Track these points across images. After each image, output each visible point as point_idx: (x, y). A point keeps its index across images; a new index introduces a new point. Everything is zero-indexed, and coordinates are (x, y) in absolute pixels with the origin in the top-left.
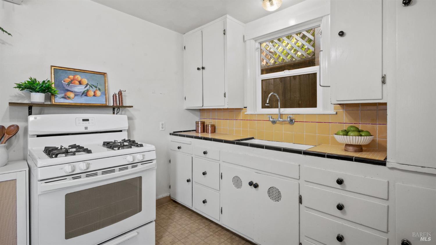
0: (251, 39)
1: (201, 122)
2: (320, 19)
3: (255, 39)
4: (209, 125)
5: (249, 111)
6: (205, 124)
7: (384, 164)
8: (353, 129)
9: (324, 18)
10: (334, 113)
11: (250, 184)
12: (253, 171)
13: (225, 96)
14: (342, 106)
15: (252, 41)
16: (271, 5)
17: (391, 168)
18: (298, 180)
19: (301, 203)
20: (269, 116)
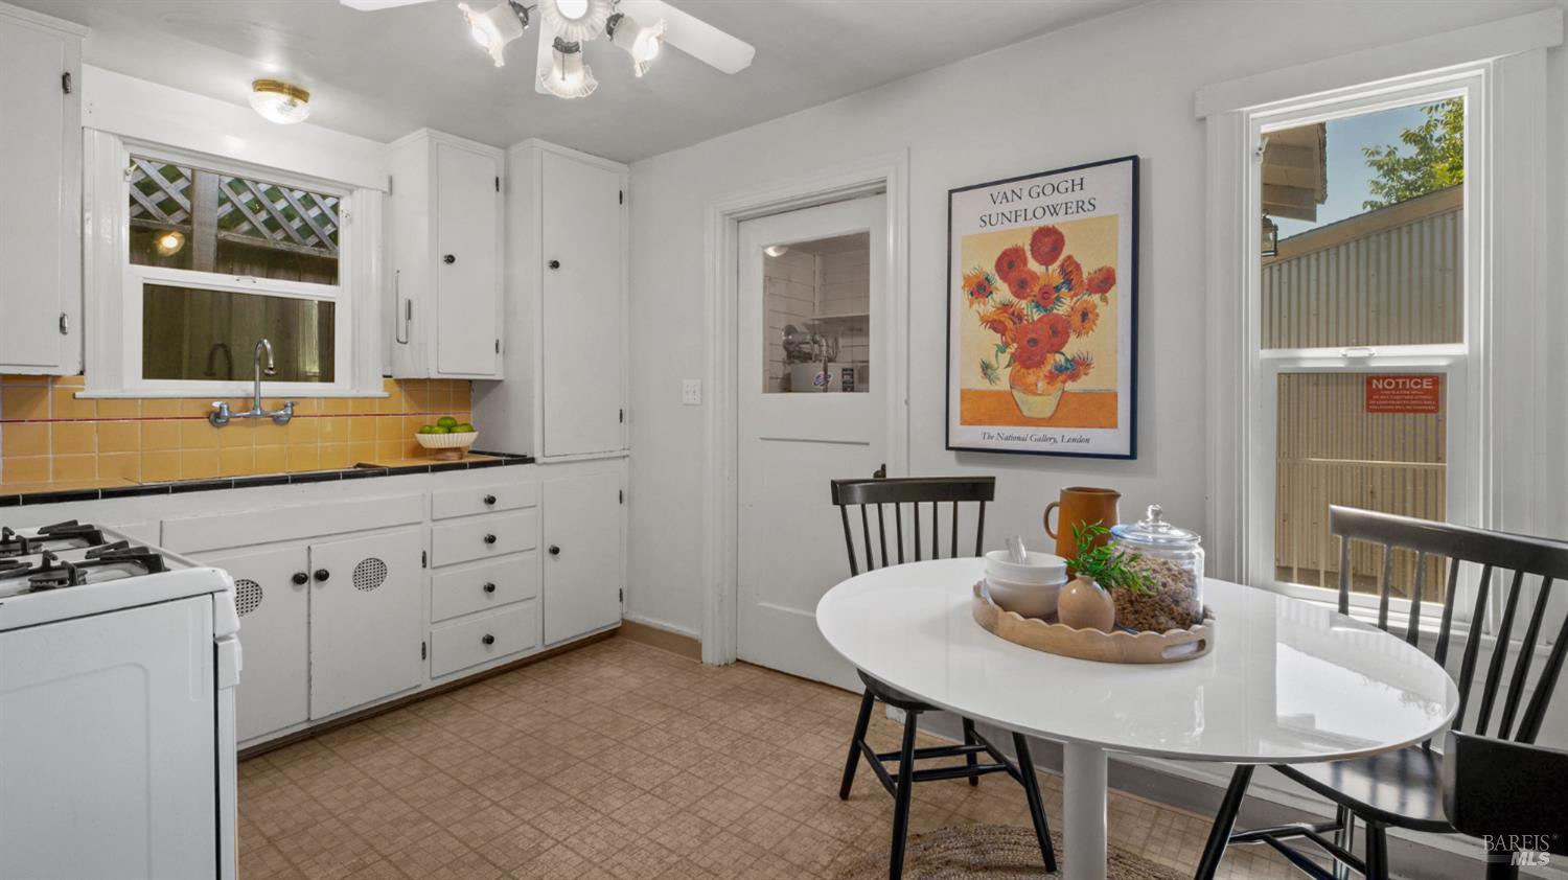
2: (352, 189)
3: (128, 141)
5: (94, 388)
7: (532, 460)
8: (449, 422)
9: (364, 191)
10: (386, 394)
11: (299, 579)
12: (304, 545)
13: (62, 328)
14: (400, 382)
15: (112, 138)
16: (282, 109)
17: (539, 465)
18: (420, 523)
19: (424, 566)
20: (216, 404)
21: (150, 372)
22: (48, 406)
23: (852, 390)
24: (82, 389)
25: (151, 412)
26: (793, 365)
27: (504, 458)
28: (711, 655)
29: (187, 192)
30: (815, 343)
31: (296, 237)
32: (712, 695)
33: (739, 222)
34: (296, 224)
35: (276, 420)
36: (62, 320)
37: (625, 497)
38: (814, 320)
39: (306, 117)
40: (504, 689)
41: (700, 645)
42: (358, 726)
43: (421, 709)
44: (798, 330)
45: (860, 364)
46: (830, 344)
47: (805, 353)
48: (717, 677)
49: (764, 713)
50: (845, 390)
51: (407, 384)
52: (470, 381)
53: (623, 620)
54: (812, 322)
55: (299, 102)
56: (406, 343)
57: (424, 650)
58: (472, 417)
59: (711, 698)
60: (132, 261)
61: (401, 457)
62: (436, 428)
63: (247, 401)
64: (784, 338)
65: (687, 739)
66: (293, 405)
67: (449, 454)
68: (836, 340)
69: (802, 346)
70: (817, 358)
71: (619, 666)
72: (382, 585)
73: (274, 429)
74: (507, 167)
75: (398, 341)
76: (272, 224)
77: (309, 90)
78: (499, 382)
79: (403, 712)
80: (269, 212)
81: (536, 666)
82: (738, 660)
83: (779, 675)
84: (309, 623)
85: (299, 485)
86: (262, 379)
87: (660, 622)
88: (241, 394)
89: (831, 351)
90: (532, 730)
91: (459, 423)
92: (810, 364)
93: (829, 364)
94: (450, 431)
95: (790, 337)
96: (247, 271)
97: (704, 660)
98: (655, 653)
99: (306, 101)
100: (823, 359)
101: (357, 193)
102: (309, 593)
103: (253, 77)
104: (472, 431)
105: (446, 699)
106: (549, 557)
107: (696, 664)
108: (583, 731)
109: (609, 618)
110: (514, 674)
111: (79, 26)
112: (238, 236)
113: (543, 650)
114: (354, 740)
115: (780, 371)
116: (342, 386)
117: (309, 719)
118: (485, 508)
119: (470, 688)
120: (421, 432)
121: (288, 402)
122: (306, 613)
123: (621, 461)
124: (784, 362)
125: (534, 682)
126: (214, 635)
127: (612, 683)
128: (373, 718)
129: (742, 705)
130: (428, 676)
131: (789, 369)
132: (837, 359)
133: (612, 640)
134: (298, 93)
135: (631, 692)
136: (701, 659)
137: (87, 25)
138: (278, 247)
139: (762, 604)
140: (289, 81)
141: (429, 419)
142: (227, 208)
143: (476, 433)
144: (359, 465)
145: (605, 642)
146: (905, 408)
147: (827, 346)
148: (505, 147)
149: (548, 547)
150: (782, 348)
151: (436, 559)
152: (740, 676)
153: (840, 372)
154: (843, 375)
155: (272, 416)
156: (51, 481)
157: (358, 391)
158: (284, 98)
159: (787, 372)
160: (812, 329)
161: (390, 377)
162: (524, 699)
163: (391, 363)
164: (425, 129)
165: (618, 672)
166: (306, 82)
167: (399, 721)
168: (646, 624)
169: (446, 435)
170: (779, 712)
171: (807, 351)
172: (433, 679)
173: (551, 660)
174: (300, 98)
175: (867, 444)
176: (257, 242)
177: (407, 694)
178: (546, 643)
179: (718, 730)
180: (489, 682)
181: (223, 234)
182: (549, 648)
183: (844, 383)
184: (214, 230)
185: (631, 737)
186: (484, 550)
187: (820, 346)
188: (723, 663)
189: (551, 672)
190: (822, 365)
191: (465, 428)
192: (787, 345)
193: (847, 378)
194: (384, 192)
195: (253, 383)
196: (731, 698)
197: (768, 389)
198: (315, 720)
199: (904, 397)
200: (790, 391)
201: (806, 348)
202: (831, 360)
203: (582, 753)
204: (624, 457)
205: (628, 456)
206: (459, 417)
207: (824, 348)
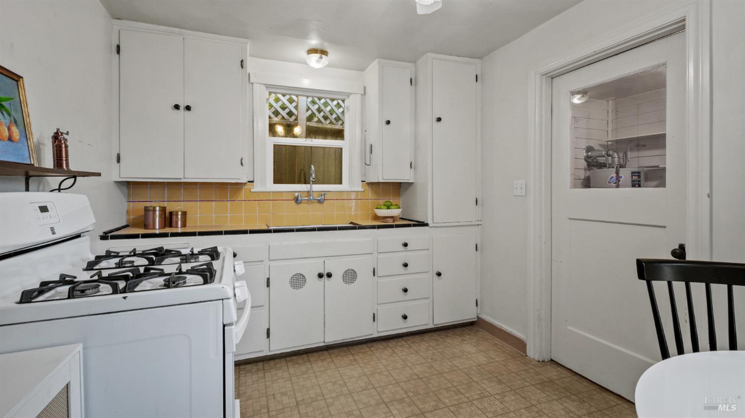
0: (263, 84)
1: (160, 207)
2: (348, 95)
3: (268, 86)
4: (177, 212)
5: (257, 188)
6: (167, 212)
7: (427, 225)
8: (389, 204)
9: (353, 95)
10: (363, 190)
11: (320, 276)
12: (322, 260)
13: (242, 164)
14: (368, 184)
15: (262, 86)
16: (318, 61)
17: (431, 227)
18: (372, 254)
19: (374, 275)
20: (296, 194)
21: (277, 181)
22: (243, 195)
23: (639, 186)
24: (253, 188)
25: (276, 197)
26: (591, 171)
27: (414, 223)
28: (533, 352)
29: (296, 107)
30: (609, 156)
31: (334, 121)
32: (533, 383)
33: (552, 78)
34: (334, 116)
35: (319, 201)
36: (241, 160)
37: (479, 247)
38: (608, 141)
39: (327, 63)
40: (412, 345)
41: (526, 344)
42: (344, 349)
43: (372, 346)
44: (595, 148)
45: (645, 169)
46: (621, 157)
47: (601, 163)
48: (537, 370)
49: (572, 409)
50: (633, 186)
51: (371, 184)
52: (400, 183)
53: (478, 317)
54: (606, 143)
55: (324, 56)
56: (370, 165)
57: (374, 317)
58: (400, 201)
59: (532, 385)
60: (270, 136)
61: (369, 219)
62: (383, 207)
63: (309, 193)
64: (585, 154)
65: (514, 412)
66: (324, 195)
67: (389, 219)
68: (625, 154)
69: (598, 158)
70: (611, 166)
71: (474, 346)
72: (355, 282)
73: (317, 205)
74: (416, 72)
75: (366, 164)
76: (326, 118)
77: (328, 50)
78: (412, 183)
79: (364, 346)
80: (324, 112)
81: (429, 334)
82: (552, 360)
83: (583, 379)
84: (324, 297)
85: (320, 232)
86: (313, 184)
87: (500, 324)
88: (306, 190)
89: (622, 161)
90: (422, 376)
91: (393, 204)
92: (605, 170)
93: (621, 169)
94: (388, 208)
95: (590, 153)
96: (317, 137)
97: (528, 354)
98: (496, 342)
99: (327, 55)
100: (615, 166)
101: (351, 97)
102: (324, 282)
103: (307, 48)
104: (400, 208)
105: (384, 343)
106: (436, 277)
107: (523, 356)
108: (450, 385)
109: (469, 315)
110: (417, 336)
111: (246, 40)
112: (313, 124)
113: (433, 326)
114: (342, 356)
115: (582, 174)
116: (345, 186)
117: (324, 342)
118: (403, 248)
119: (396, 340)
120: (377, 208)
121: (323, 193)
122: (323, 292)
123: (477, 227)
124: (585, 169)
125: (427, 344)
126: (223, 323)
127: (469, 356)
128: (352, 345)
129: (555, 397)
130: (376, 331)
131: (588, 173)
132: (626, 166)
133: (471, 327)
134: (324, 52)
135: (480, 365)
136: (526, 353)
137: (248, 38)
138: (327, 127)
139: (570, 328)
140: (319, 47)
141: (382, 202)
142: (310, 112)
143: (401, 209)
144: (351, 223)
145: (467, 328)
146: (708, 200)
147: (619, 157)
148: (415, 62)
149: (435, 271)
150: (583, 160)
151: (379, 272)
152: (553, 372)
153: (630, 175)
154: (632, 176)
155: (317, 200)
156: (244, 224)
157: (351, 188)
158: (318, 55)
159: (587, 175)
160: (607, 147)
161: (364, 181)
162: (421, 354)
163: (365, 175)
164: (377, 59)
165: (473, 350)
166: (327, 47)
167: (362, 351)
168: (491, 322)
169: (387, 210)
170: (584, 411)
171: (603, 162)
172: (378, 332)
173: (438, 333)
174: (324, 54)
175: (665, 227)
176: (320, 125)
177: (367, 337)
178: (435, 323)
179: (537, 412)
180: (405, 338)
181: (308, 123)
182: (435, 326)
183: (633, 181)
184: (305, 122)
185: (477, 399)
186: (402, 270)
187: (613, 158)
188: (541, 360)
189: (436, 340)
190: (614, 170)
191: (395, 207)
192: (587, 159)
193: (635, 178)
194: (362, 95)
195: (309, 185)
196: (546, 388)
197: (575, 186)
198: (327, 343)
199: (708, 191)
200: (589, 187)
201: (601, 160)
202: (622, 166)
203: (447, 401)
204: (478, 225)
205: (480, 225)
206: (393, 201)
207: (616, 159)
